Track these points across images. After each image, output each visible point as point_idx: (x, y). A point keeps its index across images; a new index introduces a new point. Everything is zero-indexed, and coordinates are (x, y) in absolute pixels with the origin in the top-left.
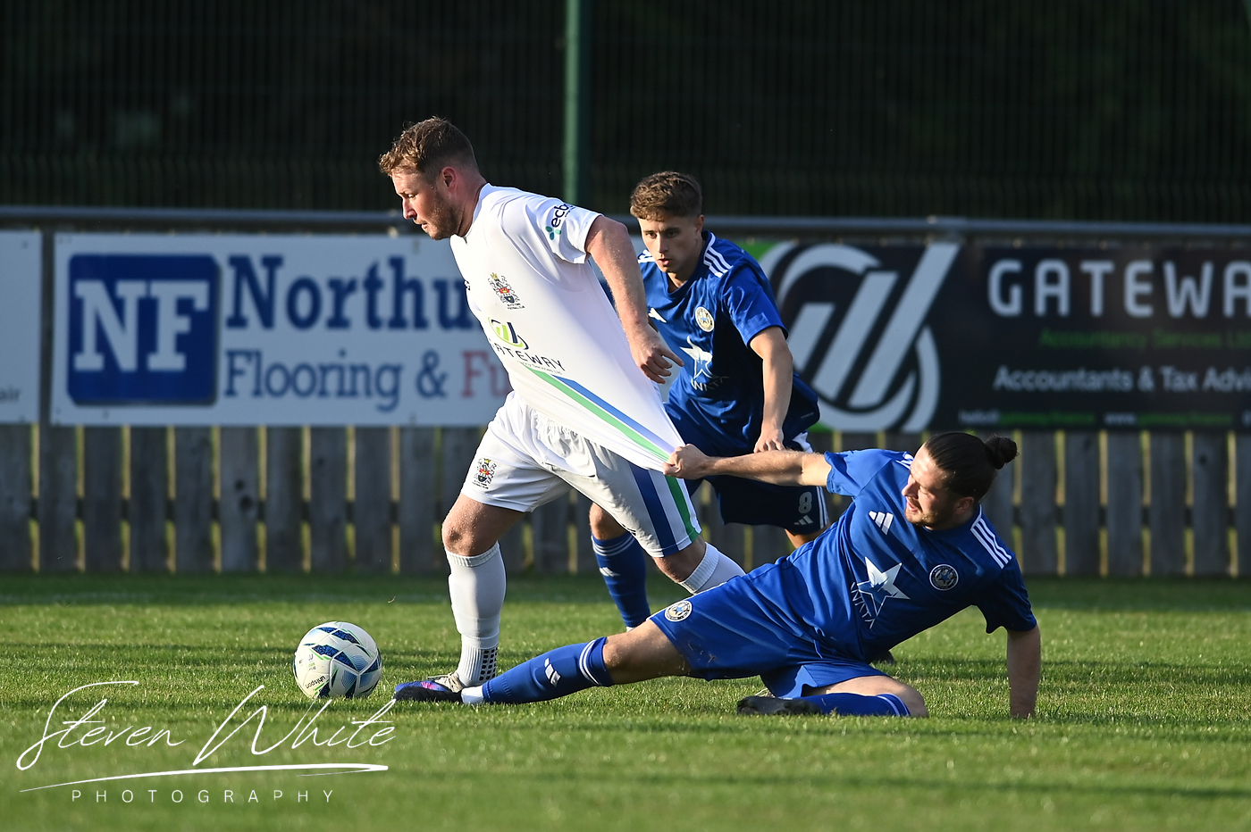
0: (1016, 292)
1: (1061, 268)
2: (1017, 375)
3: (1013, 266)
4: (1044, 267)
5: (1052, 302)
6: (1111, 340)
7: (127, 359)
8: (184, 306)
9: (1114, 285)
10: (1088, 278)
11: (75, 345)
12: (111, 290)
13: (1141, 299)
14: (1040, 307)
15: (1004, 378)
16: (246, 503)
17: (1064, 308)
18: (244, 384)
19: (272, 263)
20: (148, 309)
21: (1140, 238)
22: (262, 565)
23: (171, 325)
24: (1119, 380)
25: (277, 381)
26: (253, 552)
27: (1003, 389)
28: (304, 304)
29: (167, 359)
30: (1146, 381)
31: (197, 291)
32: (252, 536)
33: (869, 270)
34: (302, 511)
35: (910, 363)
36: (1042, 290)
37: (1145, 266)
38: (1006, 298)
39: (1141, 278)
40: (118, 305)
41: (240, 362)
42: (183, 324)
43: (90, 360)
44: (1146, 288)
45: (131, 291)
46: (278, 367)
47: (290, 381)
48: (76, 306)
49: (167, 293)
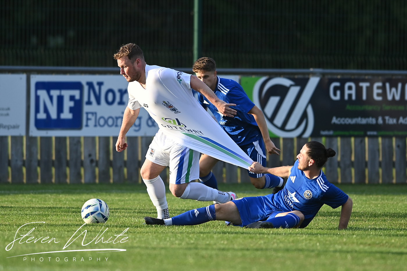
0: (338, 93)
1: (353, 85)
2: (339, 119)
3: (337, 84)
4: (347, 85)
5: (350, 96)
6: (369, 108)
7: (54, 115)
8: (72, 98)
9: (370, 90)
10: (361, 88)
11: (37, 111)
12: (49, 93)
13: (378, 95)
14: (346, 97)
15: (335, 120)
16: (92, 161)
17: (354, 98)
18: (91, 123)
19: (100, 84)
20: (60, 99)
21: (378, 75)
22: (97, 181)
23: (68, 104)
24: (372, 121)
25: (102, 122)
26: (94, 177)
27: (334, 123)
28: (110, 97)
29: (67, 115)
30: (380, 121)
31: (76, 93)
32: (94, 172)
33: (291, 86)
34: (110, 164)
35: (305, 115)
36: (347, 92)
37: (380, 84)
38: (335, 94)
39: (378, 88)
40: (51, 98)
41: (90, 116)
42: (72, 104)
43: (42, 116)
44: (380, 91)
45: (55, 93)
46: (102, 117)
47: (106, 122)
48: (37, 98)
49: (66, 94)
